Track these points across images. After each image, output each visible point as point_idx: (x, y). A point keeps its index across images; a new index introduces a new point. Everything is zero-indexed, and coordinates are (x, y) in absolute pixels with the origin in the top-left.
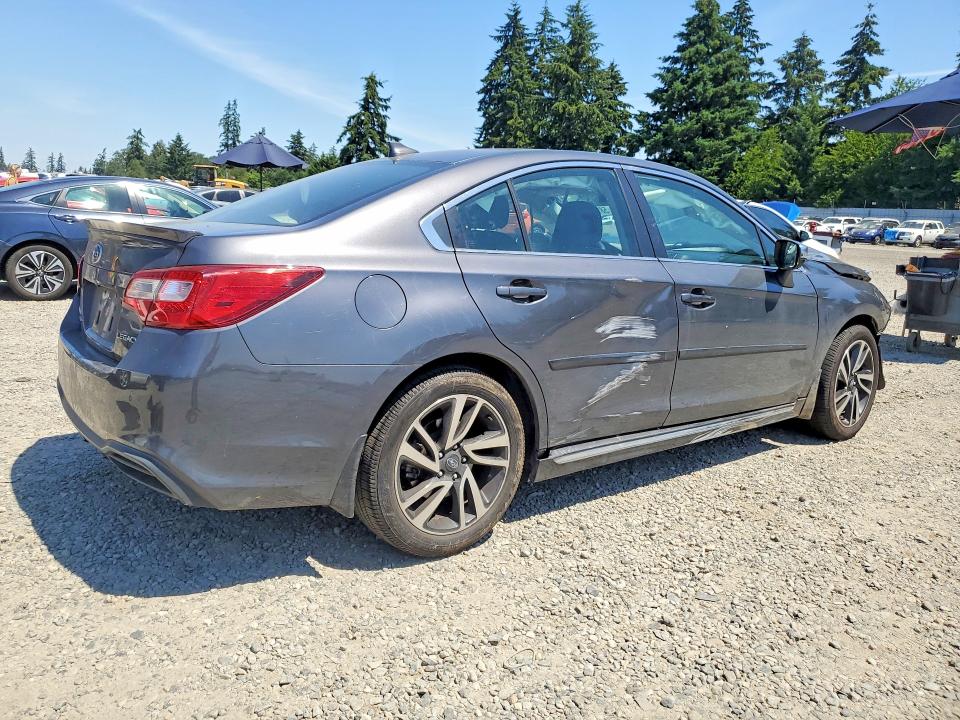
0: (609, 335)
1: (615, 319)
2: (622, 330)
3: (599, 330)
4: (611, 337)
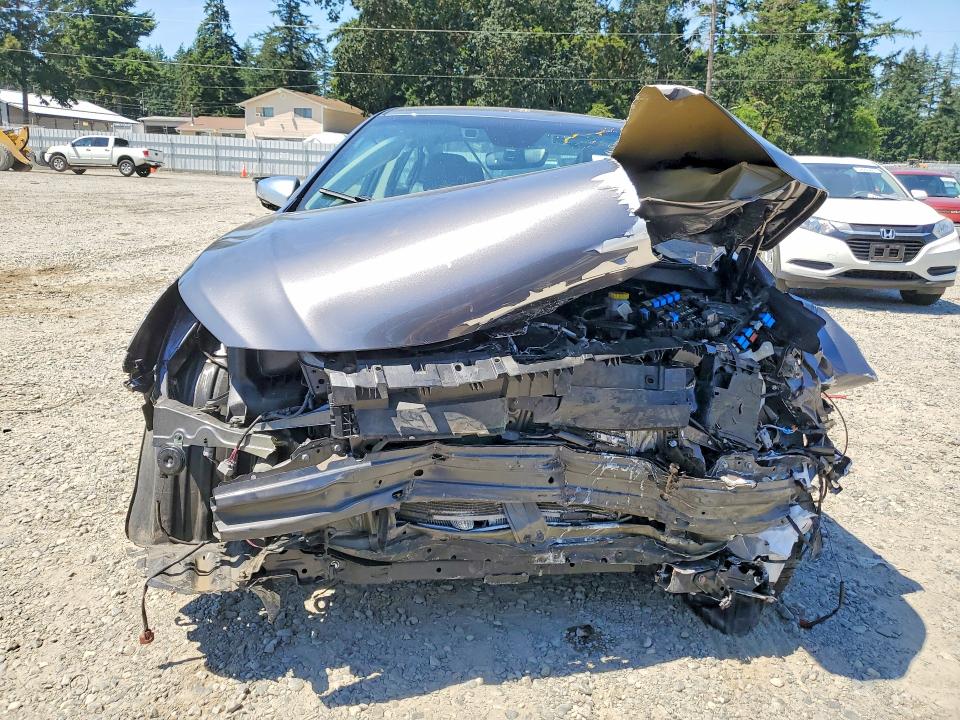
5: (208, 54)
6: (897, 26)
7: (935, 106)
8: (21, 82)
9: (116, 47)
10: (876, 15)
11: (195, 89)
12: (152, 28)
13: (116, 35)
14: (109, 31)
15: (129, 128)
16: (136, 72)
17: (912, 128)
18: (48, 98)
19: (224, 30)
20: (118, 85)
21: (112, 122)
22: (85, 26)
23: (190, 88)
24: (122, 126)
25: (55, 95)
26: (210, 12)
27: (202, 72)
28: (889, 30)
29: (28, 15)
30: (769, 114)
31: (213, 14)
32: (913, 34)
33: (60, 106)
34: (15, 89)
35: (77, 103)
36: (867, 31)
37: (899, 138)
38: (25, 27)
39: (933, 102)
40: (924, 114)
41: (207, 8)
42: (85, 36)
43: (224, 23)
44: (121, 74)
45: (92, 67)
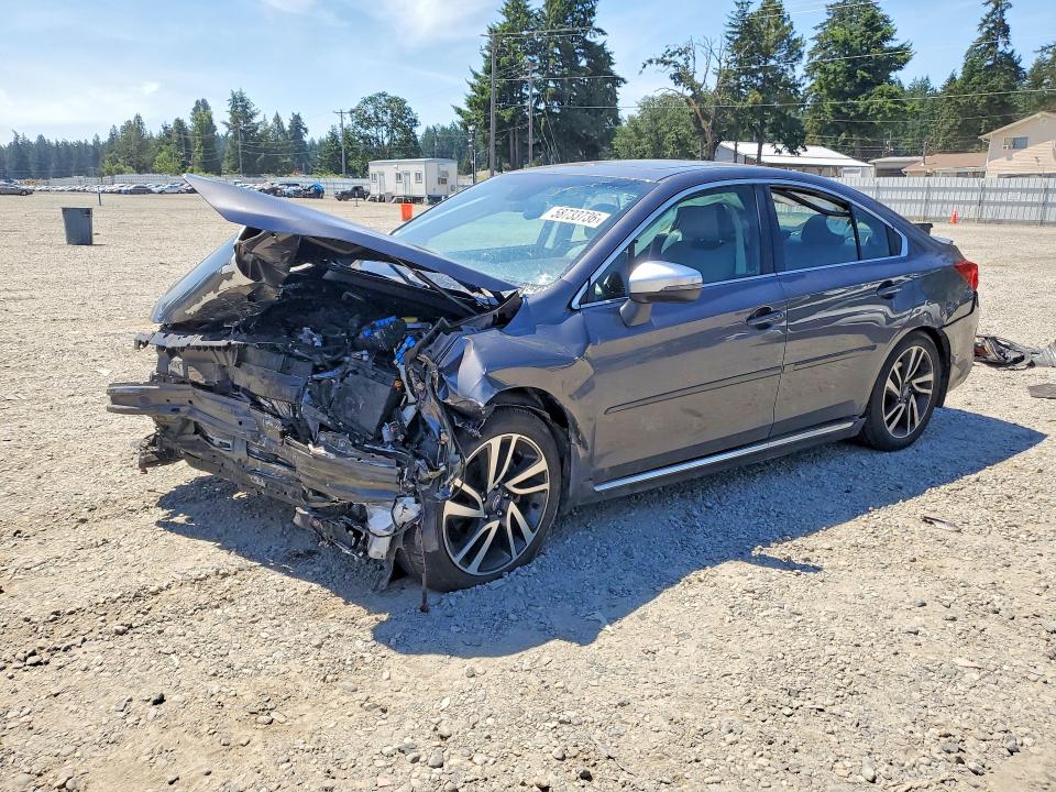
5: (975, 79)
8: (757, 135)
9: (865, 86)
11: (952, 121)
12: (906, 61)
13: (866, 75)
14: (858, 71)
15: (857, 172)
16: (880, 110)
18: (780, 146)
19: (1001, 48)
20: (860, 126)
21: (841, 167)
22: (835, 70)
23: (947, 121)
24: (852, 170)
25: (786, 143)
26: (985, 30)
27: (962, 101)
29: (773, 68)
31: (988, 32)
33: (789, 154)
34: (751, 141)
35: (806, 150)
38: (770, 81)
41: (981, 26)
42: (834, 80)
43: (1001, 41)
44: (863, 115)
45: (836, 110)
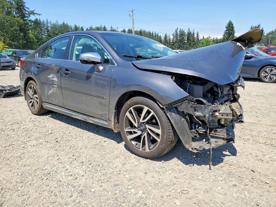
0: (50, 78)
1: (51, 75)
2: (53, 78)
3: (48, 77)
4: (51, 79)
6: (35, 12)
7: (46, 34)
10: (28, 8)
17: (42, 40)
28: (33, 13)
30: (4, 36)
32: (39, 14)
36: (27, 13)
37: (39, 43)
39: (45, 33)
40: (44, 36)
